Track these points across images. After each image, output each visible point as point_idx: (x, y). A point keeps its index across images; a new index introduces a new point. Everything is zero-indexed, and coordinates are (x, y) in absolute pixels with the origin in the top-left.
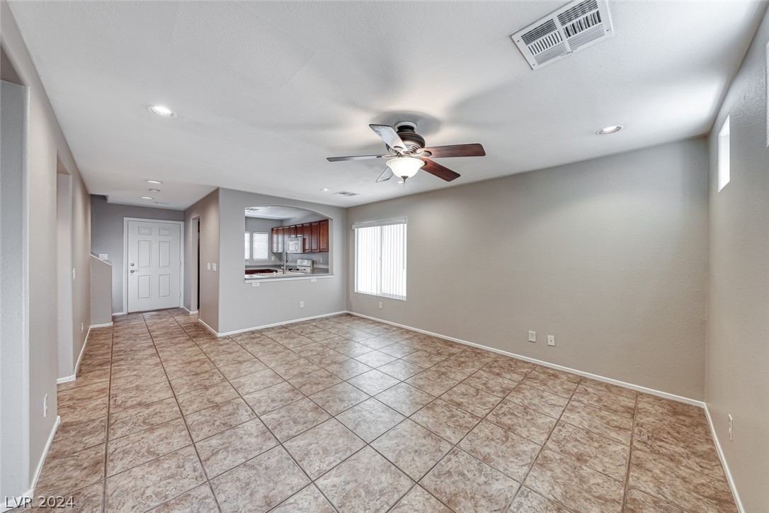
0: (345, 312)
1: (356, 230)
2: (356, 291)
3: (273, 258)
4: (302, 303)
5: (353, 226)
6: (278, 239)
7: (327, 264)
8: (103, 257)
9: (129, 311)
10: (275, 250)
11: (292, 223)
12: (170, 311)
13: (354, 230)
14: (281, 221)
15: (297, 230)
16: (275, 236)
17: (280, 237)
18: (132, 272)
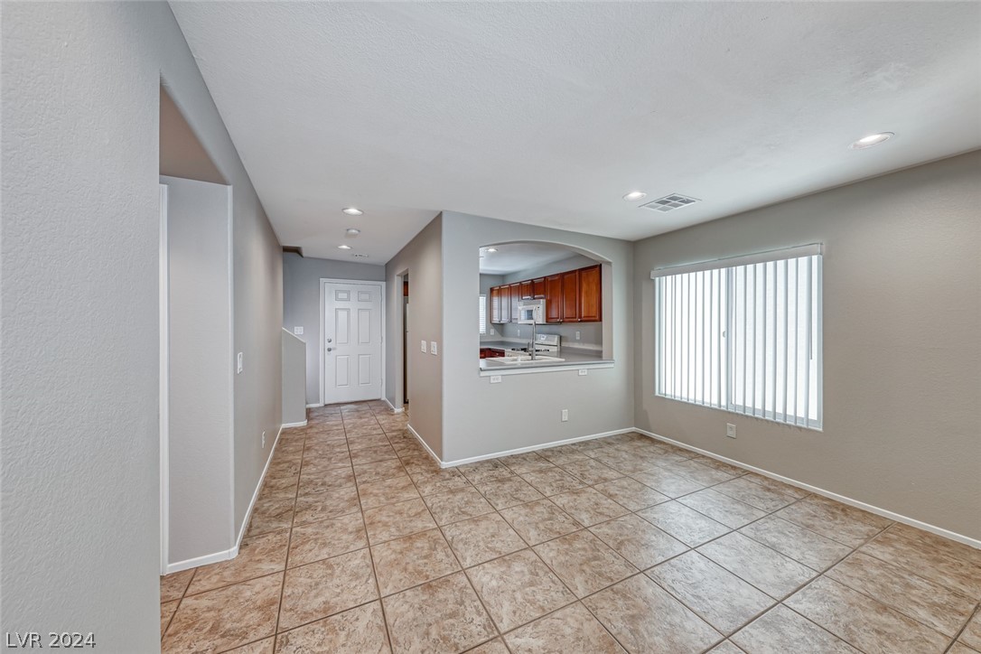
0: (633, 429)
1: (657, 279)
2: (657, 394)
3: (492, 332)
4: (565, 411)
5: (652, 273)
6: (500, 303)
7: (599, 342)
8: (298, 331)
9: (327, 403)
10: (496, 320)
11: (524, 278)
12: (371, 404)
13: (653, 281)
14: (503, 276)
15: (533, 288)
16: (496, 300)
17: (505, 300)
18: (329, 350)
